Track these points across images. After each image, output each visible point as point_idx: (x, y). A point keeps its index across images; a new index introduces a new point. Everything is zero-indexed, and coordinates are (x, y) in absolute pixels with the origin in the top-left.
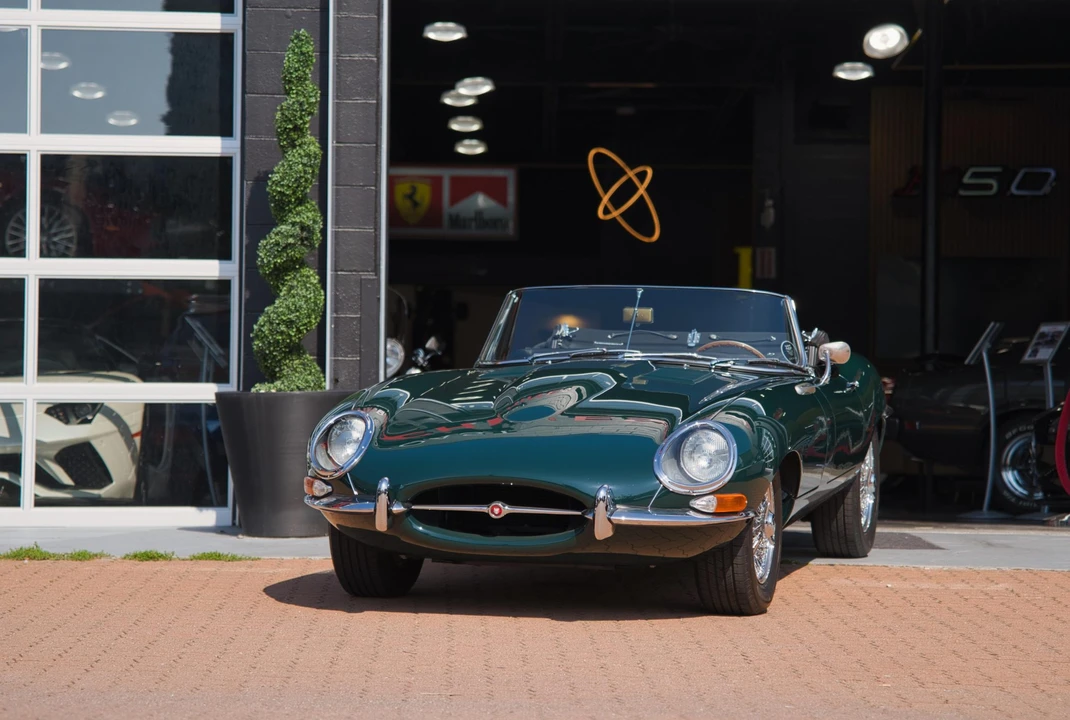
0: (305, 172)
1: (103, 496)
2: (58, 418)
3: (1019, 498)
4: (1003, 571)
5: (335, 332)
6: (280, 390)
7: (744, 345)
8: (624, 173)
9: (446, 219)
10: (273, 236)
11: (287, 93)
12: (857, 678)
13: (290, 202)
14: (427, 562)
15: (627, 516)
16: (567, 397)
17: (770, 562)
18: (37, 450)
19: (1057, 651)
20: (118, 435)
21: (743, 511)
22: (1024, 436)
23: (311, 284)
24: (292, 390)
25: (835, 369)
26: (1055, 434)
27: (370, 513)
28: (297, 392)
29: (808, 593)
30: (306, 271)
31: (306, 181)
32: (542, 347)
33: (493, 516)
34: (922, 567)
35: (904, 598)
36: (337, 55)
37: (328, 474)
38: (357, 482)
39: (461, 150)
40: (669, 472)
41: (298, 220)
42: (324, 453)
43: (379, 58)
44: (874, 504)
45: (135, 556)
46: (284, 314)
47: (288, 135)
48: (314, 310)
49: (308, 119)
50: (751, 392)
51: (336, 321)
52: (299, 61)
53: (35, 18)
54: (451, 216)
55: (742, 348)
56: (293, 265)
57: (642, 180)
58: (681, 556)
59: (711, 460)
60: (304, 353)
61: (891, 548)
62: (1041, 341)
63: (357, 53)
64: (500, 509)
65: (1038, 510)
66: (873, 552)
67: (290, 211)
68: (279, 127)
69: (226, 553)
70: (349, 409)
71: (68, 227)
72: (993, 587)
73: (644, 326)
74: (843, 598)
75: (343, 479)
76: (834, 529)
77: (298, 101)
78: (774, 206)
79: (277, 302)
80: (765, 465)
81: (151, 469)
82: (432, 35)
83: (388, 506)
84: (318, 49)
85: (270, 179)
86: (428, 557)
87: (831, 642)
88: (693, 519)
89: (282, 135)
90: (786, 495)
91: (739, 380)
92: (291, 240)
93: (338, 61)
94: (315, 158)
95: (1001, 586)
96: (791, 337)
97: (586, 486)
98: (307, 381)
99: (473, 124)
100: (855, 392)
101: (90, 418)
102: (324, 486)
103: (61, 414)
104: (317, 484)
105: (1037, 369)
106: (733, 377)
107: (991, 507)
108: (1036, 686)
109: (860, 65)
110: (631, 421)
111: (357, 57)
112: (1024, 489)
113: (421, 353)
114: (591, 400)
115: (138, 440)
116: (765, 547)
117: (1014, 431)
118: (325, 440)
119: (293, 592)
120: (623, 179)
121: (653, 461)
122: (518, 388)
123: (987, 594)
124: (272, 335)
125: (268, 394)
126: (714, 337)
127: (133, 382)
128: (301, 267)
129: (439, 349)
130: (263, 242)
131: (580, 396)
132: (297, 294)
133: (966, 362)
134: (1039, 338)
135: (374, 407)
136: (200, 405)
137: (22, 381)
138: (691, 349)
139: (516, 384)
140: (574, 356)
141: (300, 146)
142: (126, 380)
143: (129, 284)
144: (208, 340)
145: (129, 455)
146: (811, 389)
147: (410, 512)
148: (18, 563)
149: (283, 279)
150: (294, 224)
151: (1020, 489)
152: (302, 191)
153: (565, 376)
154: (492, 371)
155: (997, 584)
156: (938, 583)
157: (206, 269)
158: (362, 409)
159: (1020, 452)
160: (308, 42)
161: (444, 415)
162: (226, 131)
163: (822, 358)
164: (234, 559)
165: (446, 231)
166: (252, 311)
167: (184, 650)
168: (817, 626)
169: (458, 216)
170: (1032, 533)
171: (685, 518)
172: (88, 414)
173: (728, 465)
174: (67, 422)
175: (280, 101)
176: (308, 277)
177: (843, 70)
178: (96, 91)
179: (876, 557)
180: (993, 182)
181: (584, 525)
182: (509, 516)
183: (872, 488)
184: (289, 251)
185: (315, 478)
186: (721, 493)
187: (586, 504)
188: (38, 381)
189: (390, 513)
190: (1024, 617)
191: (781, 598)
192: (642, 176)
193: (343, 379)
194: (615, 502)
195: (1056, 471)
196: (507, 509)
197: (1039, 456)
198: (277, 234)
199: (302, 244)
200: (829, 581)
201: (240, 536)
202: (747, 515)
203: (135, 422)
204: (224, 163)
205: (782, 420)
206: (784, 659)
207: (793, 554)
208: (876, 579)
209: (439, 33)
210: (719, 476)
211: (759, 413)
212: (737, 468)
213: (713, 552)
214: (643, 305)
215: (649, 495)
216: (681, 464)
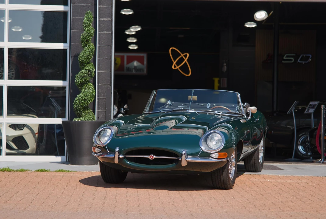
0: (90, 54)
1: (26, 152)
2: (13, 128)
3: (303, 154)
4: (303, 177)
5: (98, 103)
6: (82, 120)
7: (225, 107)
8: (180, 55)
9: (125, 68)
11: (85, 30)
12: (263, 208)
13: (85, 63)
14: (129, 173)
15: (191, 159)
16: (172, 123)
17: (234, 173)
18: (6, 138)
19: (322, 201)
20: (31, 134)
21: (226, 158)
22: (305, 136)
23: (91, 88)
24: (85, 120)
25: (252, 115)
26: (316, 135)
27: (113, 158)
28: (87, 121)
29: (244, 183)
30: (90, 84)
31: (90, 57)
32: (162, 108)
33: (150, 159)
34: (278, 175)
35: (274, 185)
36: (99, 19)
37: (100, 146)
38: (109, 148)
39: (130, 48)
40: (204, 146)
41: (88, 69)
42: (98, 139)
43: (112, 19)
44: (263, 156)
45: (38, 171)
46: (83, 97)
47: (85, 43)
48: (92, 96)
49: (91, 38)
50: (228, 122)
51: (98, 99)
52: (88, 20)
53: (7, 6)
54: (127, 68)
55: (224, 108)
56: (86, 82)
57: (186, 57)
58: (207, 171)
59: (217, 142)
60: (89, 109)
61: (268, 169)
62: (310, 107)
63: (105, 18)
64: (153, 157)
65: (309, 158)
66: (263, 171)
67: (85, 66)
68: (82, 40)
69: (66, 170)
70: (106, 126)
71: (12, 71)
72: (300, 181)
73: (194, 101)
74: (255, 184)
75: (104, 147)
76: (251, 163)
77: (88, 32)
78: (226, 65)
79: (81, 93)
80: (233, 144)
81: (40, 144)
82: (123, 13)
83: (118, 156)
84: (94, 17)
85: (79, 56)
86: (129, 171)
87: (254, 198)
88: (211, 160)
89: (83, 43)
90: (238, 153)
91: (224, 118)
92: (85, 75)
93: (99, 20)
94: (93, 50)
95: (303, 181)
96: (239, 105)
97: (179, 150)
98: (90, 118)
99: (134, 40)
100: (258, 122)
101: (22, 128)
102: (99, 149)
103: (14, 127)
104: (96, 149)
105: (309, 116)
106: (222, 117)
107: (295, 157)
108: (317, 211)
109: (253, 23)
110: (190, 130)
111: (105, 19)
112: (305, 152)
113: (122, 109)
114: (180, 124)
115: (37, 135)
116: (232, 169)
117: (302, 134)
118: (99, 135)
119: (88, 181)
120: (180, 57)
121: (199, 142)
122: (157, 120)
123: (298, 183)
124: (79, 104)
125: (78, 122)
126: (215, 105)
127: (35, 117)
128: (88, 83)
129: (128, 108)
130: (77, 75)
131: (176, 123)
132: (87, 91)
133: (287, 113)
134: (310, 106)
135: (113, 126)
136: (54, 124)
137: (2, 117)
138: (208, 109)
139: (156, 119)
140: (173, 111)
141: (88, 46)
142: (33, 117)
143: (31, 88)
144: (57, 105)
145: (34, 140)
146: (245, 121)
147: (125, 158)
148: (3, 172)
149: (83, 86)
150: (86, 70)
151: (304, 152)
152: (89, 60)
153: (170, 117)
154: (148, 115)
155: (301, 180)
156: (283, 180)
157: (58, 83)
158: (110, 126)
159: (303, 140)
160: (91, 15)
161: (134, 128)
162: (65, 41)
163: (248, 112)
164: (68, 171)
165: (125, 72)
166: (73, 96)
167: (58, 199)
168: (248, 193)
169: (129, 68)
170: (309, 165)
171: (209, 160)
172: (22, 127)
173: (222, 144)
174: (15, 130)
175: (82, 33)
176: (90, 86)
177: (247, 24)
178: (19, 29)
179: (264, 172)
180: (293, 59)
181: (178, 162)
182: (155, 159)
183: (262, 151)
184: (85, 78)
185: (96, 147)
186: (220, 152)
187: (179, 155)
188: (7, 117)
189: (119, 158)
190: (311, 190)
191: (236, 184)
192: (186, 56)
193: (100, 117)
194: (188, 155)
195: (316, 146)
196: (155, 157)
197: (311, 141)
198: (81, 73)
199: (89, 76)
200: (250, 179)
201: (69, 165)
202: (227, 159)
203: (36, 130)
204: (64, 51)
205: (237, 130)
206: (240, 203)
207: (240, 171)
208: (264, 179)
209: (125, 12)
210: (219, 147)
211: (231, 128)
212: (224, 145)
213: (217, 170)
214: (194, 95)
215: (198, 153)
216: (208, 143)
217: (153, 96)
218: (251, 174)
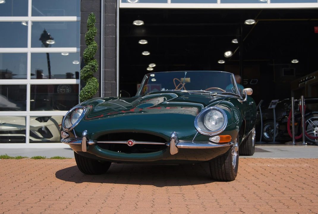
0: (93, 51)
1: (50, 140)
2: (39, 121)
7: (219, 88)
10: (84, 68)
11: (88, 30)
13: (89, 59)
15: (183, 145)
18: (30, 128)
20: (55, 125)
21: (230, 142)
23: (95, 81)
25: (248, 96)
27: (80, 145)
30: (94, 78)
31: (93, 53)
33: (129, 145)
37: (67, 129)
38: (76, 132)
39: (152, 81)
40: (200, 127)
41: (91, 64)
45: (34, 158)
46: (87, 89)
48: (95, 89)
49: (94, 37)
51: (105, 94)
52: (91, 21)
53: (30, 19)
56: (90, 76)
58: (204, 160)
59: (216, 122)
62: (272, 104)
64: (132, 142)
67: (89, 62)
68: (86, 39)
75: (72, 131)
76: (245, 147)
77: (91, 32)
79: (85, 86)
80: (236, 125)
83: (87, 142)
88: (211, 145)
89: (87, 41)
92: (89, 69)
94: (96, 47)
97: (167, 133)
99: (153, 75)
101: (47, 120)
102: (66, 134)
103: (40, 119)
105: (272, 110)
109: (223, 60)
110: (183, 108)
111: (110, 25)
115: (60, 126)
117: (266, 124)
121: (194, 122)
128: (92, 77)
130: (82, 70)
132: (91, 84)
141: (91, 44)
147: (96, 144)
149: (87, 80)
150: (90, 65)
152: (92, 56)
159: (267, 128)
160: (94, 16)
163: (244, 93)
164: (64, 158)
171: (207, 145)
173: (224, 123)
174: (41, 122)
177: (220, 62)
179: (256, 155)
180: (247, 82)
181: (166, 149)
182: (136, 145)
183: (255, 135)
184: (88, 72)
185: (63, 131)
186: (221, 135)
187: (167, 140)
188: (30, 111)
189: (87, 145)
194: (179, 139)
196: (135, 143)
198: (85, 68)
199: (92, 70)
200: (248, 164)
203: (60, 122)
208: (262, 163)
210: (220, 128)
211: (232, 105)
212: (227, 126)
213: (217, 158)
214: (187, 77)
215: (193, 136)
216: (205, 124)
217: (145, 80)
218: (245, 158)
